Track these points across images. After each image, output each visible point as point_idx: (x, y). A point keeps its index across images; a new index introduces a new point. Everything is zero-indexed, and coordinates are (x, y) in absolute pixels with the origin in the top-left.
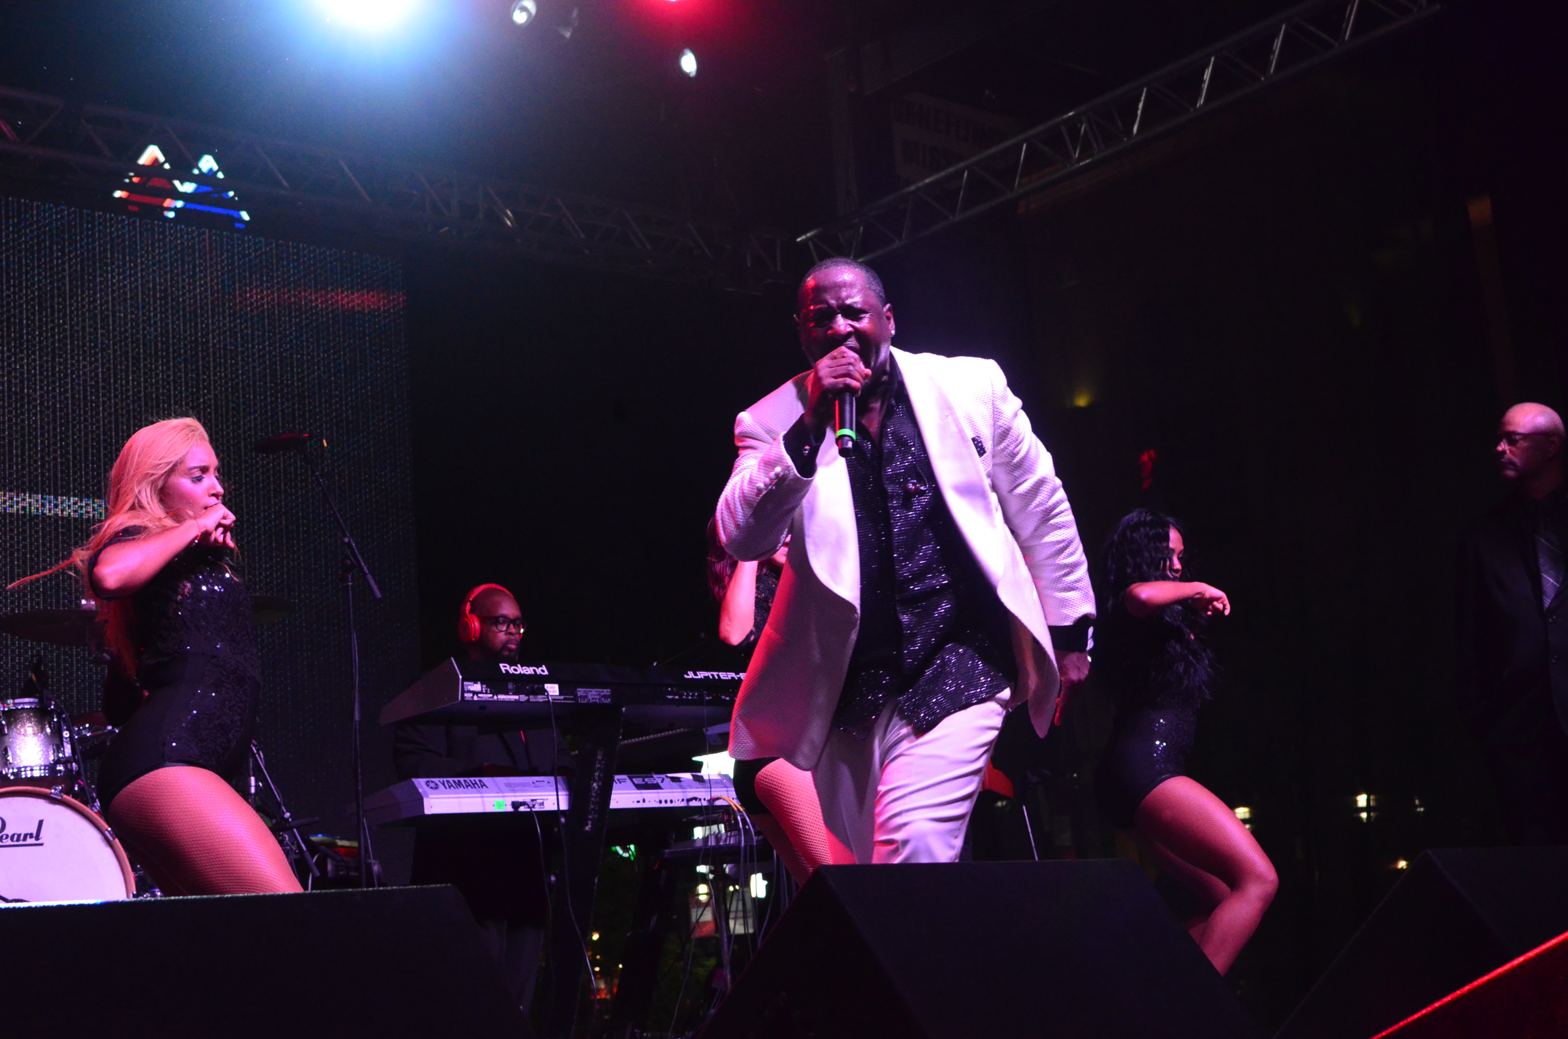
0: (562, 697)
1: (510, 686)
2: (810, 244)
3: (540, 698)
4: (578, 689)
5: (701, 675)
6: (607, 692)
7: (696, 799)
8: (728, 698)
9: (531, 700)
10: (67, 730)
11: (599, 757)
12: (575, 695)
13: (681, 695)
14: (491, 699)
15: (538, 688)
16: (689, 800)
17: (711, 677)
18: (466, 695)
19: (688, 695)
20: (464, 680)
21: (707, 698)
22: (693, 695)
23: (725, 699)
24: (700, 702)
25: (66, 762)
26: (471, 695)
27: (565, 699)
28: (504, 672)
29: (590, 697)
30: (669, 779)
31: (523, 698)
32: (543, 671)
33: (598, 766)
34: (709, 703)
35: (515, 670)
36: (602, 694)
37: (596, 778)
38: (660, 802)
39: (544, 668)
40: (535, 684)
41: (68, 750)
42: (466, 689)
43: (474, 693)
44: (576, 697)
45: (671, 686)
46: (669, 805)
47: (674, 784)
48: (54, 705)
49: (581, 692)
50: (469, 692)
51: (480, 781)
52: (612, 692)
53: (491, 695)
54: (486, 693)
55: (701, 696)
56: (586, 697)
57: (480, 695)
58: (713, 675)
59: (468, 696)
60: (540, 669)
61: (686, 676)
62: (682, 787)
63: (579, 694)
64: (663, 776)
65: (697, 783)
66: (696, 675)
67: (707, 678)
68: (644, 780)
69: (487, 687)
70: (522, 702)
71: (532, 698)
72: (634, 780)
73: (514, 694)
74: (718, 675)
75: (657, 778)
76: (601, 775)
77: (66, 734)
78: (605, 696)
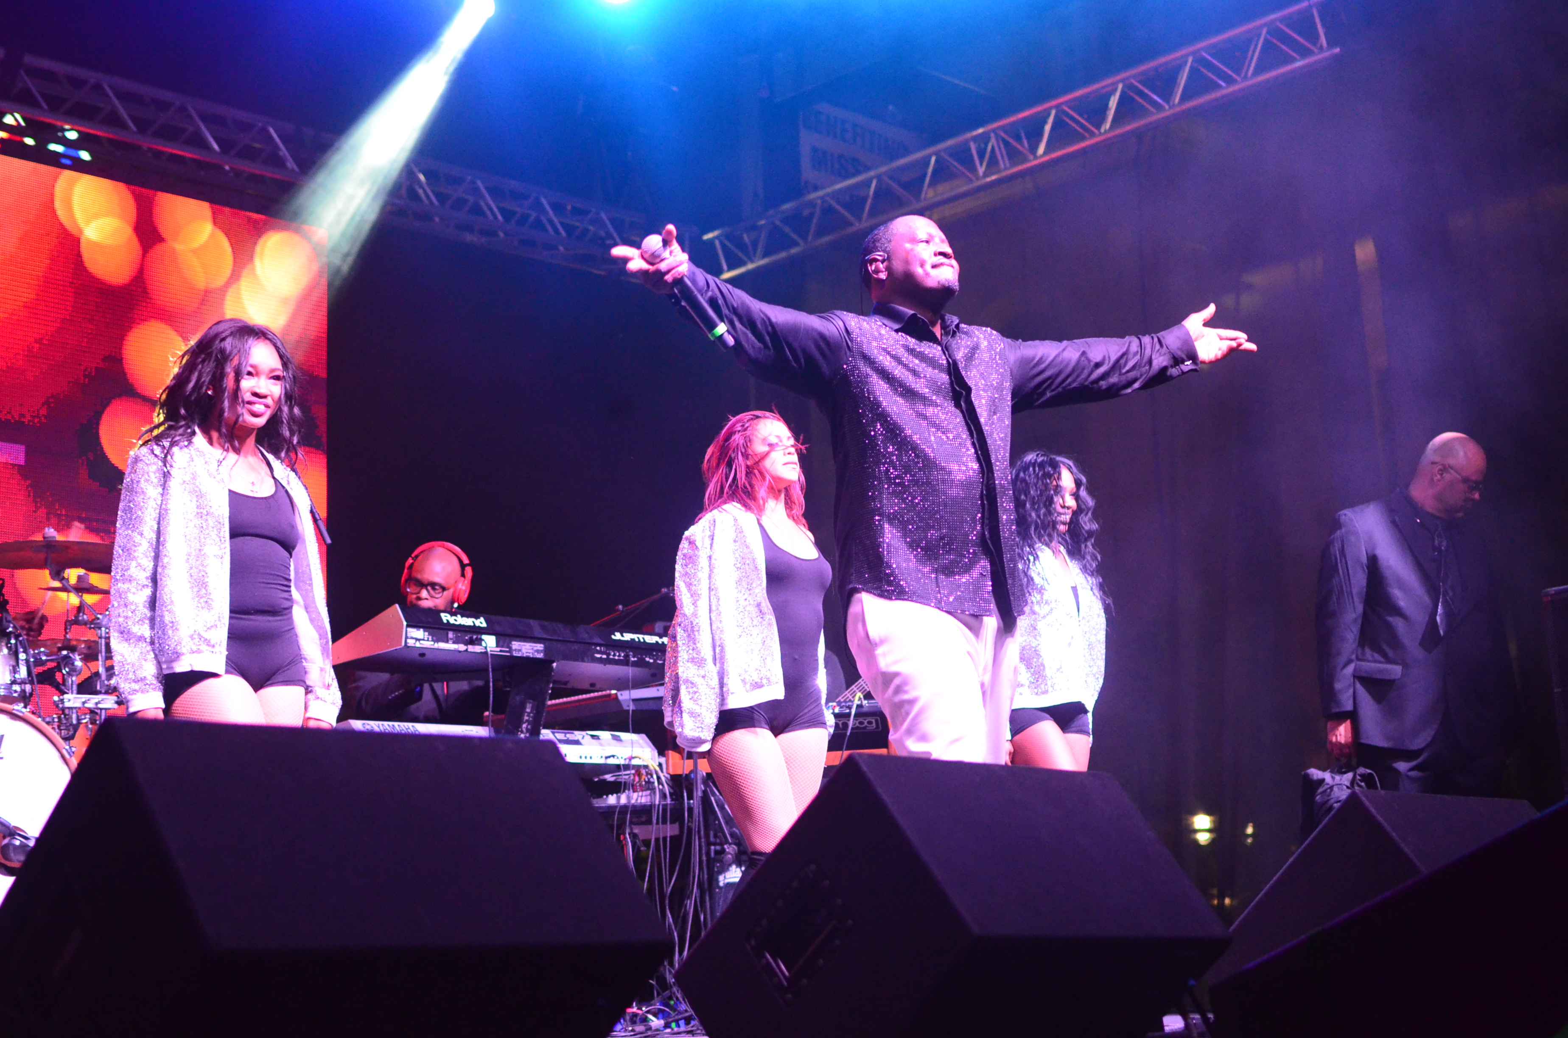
0: (498, 649)
1: (451, 635)
2: (717, 243)
3: (477, 649)
4: (513, 643)
5: (628, 637)
6: (540, 646)
7: (613, 756)
8: (651, 661)
9: (469, 650)
10: (24, 652)
11: (528, 710)
12: (510, 648)
13: (608, 655)
14: (432, 647)
15: (477, 638)
16: (607, 758)
17: (637, 640)
18: (409, 641)
19: (614, 655)
20: (408, 626)
21: (632, 659)
22: (619, 656)
23: (649, 662)
24: (625, 662)
25: (22, 682)
26: (414, 641)
27: (501, 651)
28: (445, 621)
29: (524, 651)
30: (589, 737)
31: (462, 647)
32: (481, 622)
33: (526, 718)
34: (635, 664)
35: (456, 620)
36: (535, 648)
37: (524, 730)
38: (581, 757)
39: (482, 619)
40: (472, 635)
41: (23, 672)
42: (409, 635)
43: (417, 640)
44: (511, 650)
45: (600, 645)
46: (588, 761)
47: (594, 741)
48: (13, 628)
49: (515, 645)
50: (412, 638)
51: (413, 726)
52: (545, 647)
53: (432, 643)
54: (428, 640)
55: (627, 656)
56: (520, 650)
57: (421, 642)
58: (638, 638)
59: (411, 642)
60: (479, 620)
61: (613, 637)
62: (601, 745)
63: (514, 647)
64: (584, 733)
65: (615, 742)
66: (622, 636)
67: (633, 640)
68: (565, 736)
69: (429, 635)
70: (460, 652)
71: (471, 648)
72: (557, 735)
73: (454, 643)
74: (643, 638)
75: (577, 735)
76: (529, 727)
77: (22, 656)
78: (538, 651)
